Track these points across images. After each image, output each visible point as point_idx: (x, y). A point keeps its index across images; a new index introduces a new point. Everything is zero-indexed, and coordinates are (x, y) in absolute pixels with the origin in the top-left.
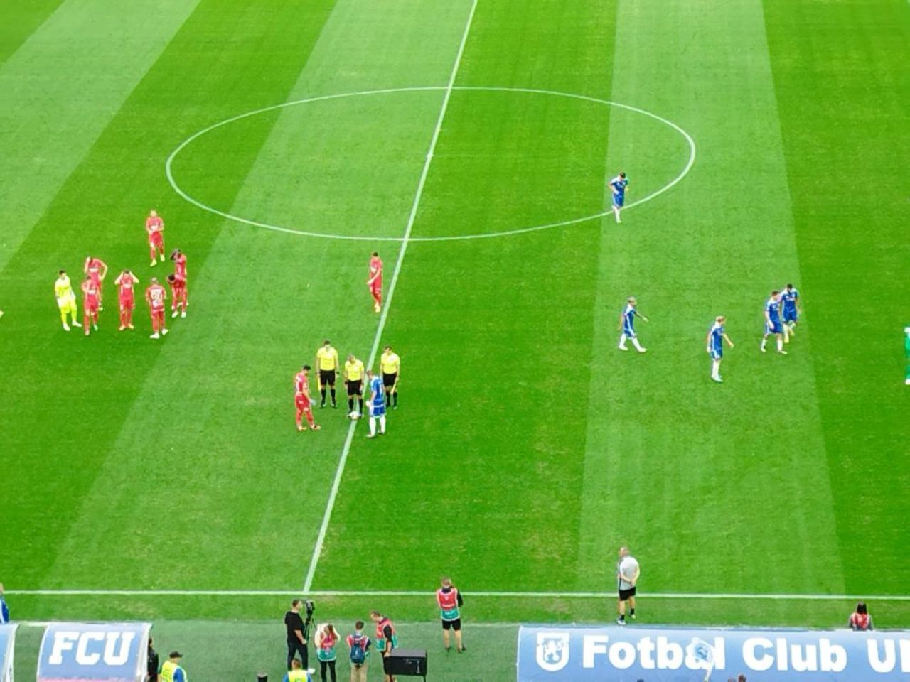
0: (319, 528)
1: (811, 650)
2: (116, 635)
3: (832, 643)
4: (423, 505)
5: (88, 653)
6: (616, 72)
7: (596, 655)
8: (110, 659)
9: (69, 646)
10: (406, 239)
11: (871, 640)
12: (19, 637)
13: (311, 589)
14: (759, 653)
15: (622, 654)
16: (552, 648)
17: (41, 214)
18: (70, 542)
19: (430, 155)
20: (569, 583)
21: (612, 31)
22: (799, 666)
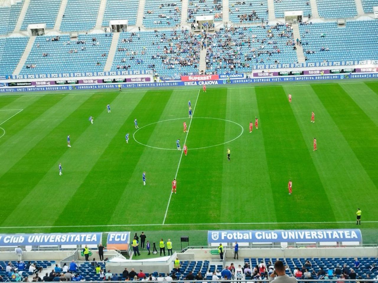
0: (166, 211)
1: (270, 234)
2: (123, 234)
3: (274, 233)
4: (187, 205)
5: (117, 238)
6: (226, 114)
7: (225, 237)
8: (122, 240)
9: (113, 237)
11: (282, 232)
12: (103, 235)
13: (164, 224)
14: (259, 235)
15: (230, 236)
16: (215, 235)
17: (107, 146)
18: (114, 215)
20: (219, 221)
21: (225, 105)
22: (267, 238)
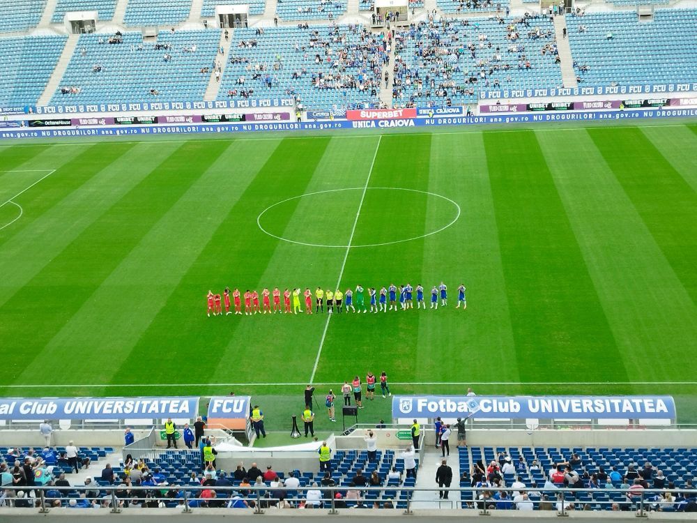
0: (316, 358)
1: (506, 404)
2: (238, 401)
3: (514, 401)
4: (356, 349)
5: (227, 408)
6: (430, 181)
7: (423, 407)
8: (235, 410)
9: (220, 405)
10: (349, 246)
11: (529, 400)
12: (200, 402)
13: (313, 382)
14: (486, 405)
15: (433, 406)
16: (406, 404)
17: (210, 239)
18: (220, 365)
19: (358, 214)
20: (413, 379)
21: (428, 165)
22: (502, 410)
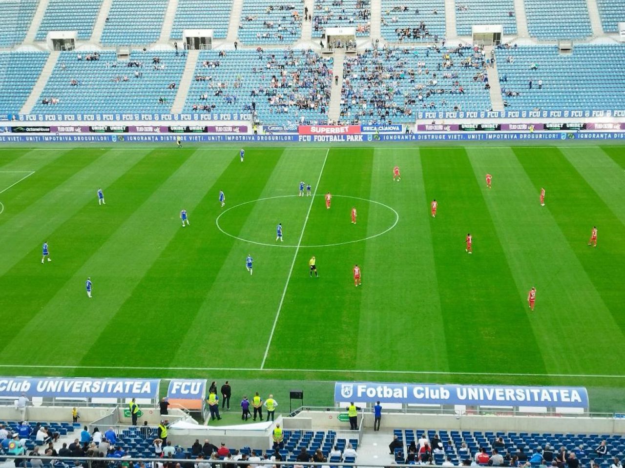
0: (266, 346)
2: (195, 383)
3: (445, 389)
4: (302, 339)
5: (185, 390)
6: (371, 190)
7: (362, 392)
8: (193, 392)
9: (178, 387)
10: (298, 246)
11: (458, 388)
12: (161, 384)
13: (263, 368)
14: (419, 392)
15: (371, 392)
16: (347, 390)
17: (173, 236)
18: (180, 351)
19: (307, 218)
20: (353, 367)
21: (370, 175)
22: (433, 397)
